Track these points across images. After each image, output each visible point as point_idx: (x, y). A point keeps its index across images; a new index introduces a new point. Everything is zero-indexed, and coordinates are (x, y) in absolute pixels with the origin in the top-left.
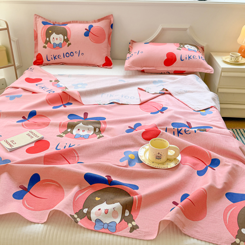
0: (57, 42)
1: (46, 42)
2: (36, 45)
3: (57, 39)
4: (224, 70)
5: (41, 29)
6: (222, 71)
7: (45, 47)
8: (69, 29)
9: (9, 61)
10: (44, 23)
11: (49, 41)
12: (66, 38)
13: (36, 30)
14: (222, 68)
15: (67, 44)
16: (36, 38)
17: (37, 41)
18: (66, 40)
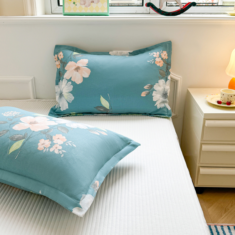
4: (208, 117)
6: (205, 119)
14: (205, 114)
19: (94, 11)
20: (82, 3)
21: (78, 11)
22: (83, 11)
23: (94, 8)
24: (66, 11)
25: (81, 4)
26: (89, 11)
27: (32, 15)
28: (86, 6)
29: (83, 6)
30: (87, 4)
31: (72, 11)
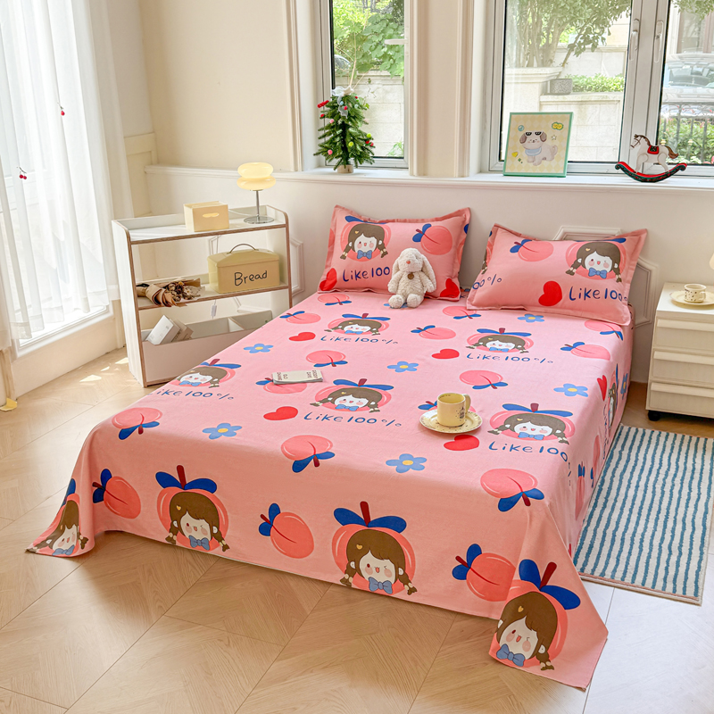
0: (365, 249)
1: (347, 250)
2: (330, 254)
3: (366, 243)
5: (343, 227)
7: (343, 257)
8: (388, 229)
9: (282, 280)
10: (349, 219)
11: (353, 247)
12: (380, 242)
13: (333, 229)
15: (382, 252)
16: (332, 242)
17: (333, 248)
18: (380, 247)
19: (545, 171)
20: (531, 160)
21: (523, 171)
22: (530, 171)
23: (545, 167)
24: (508, 171)
25: (528, 162)
26: (538, 171)
27: (463, 177)
28: (535, 165)
29: (531, 164)
30: (536, 162)
31: (516, 171)
